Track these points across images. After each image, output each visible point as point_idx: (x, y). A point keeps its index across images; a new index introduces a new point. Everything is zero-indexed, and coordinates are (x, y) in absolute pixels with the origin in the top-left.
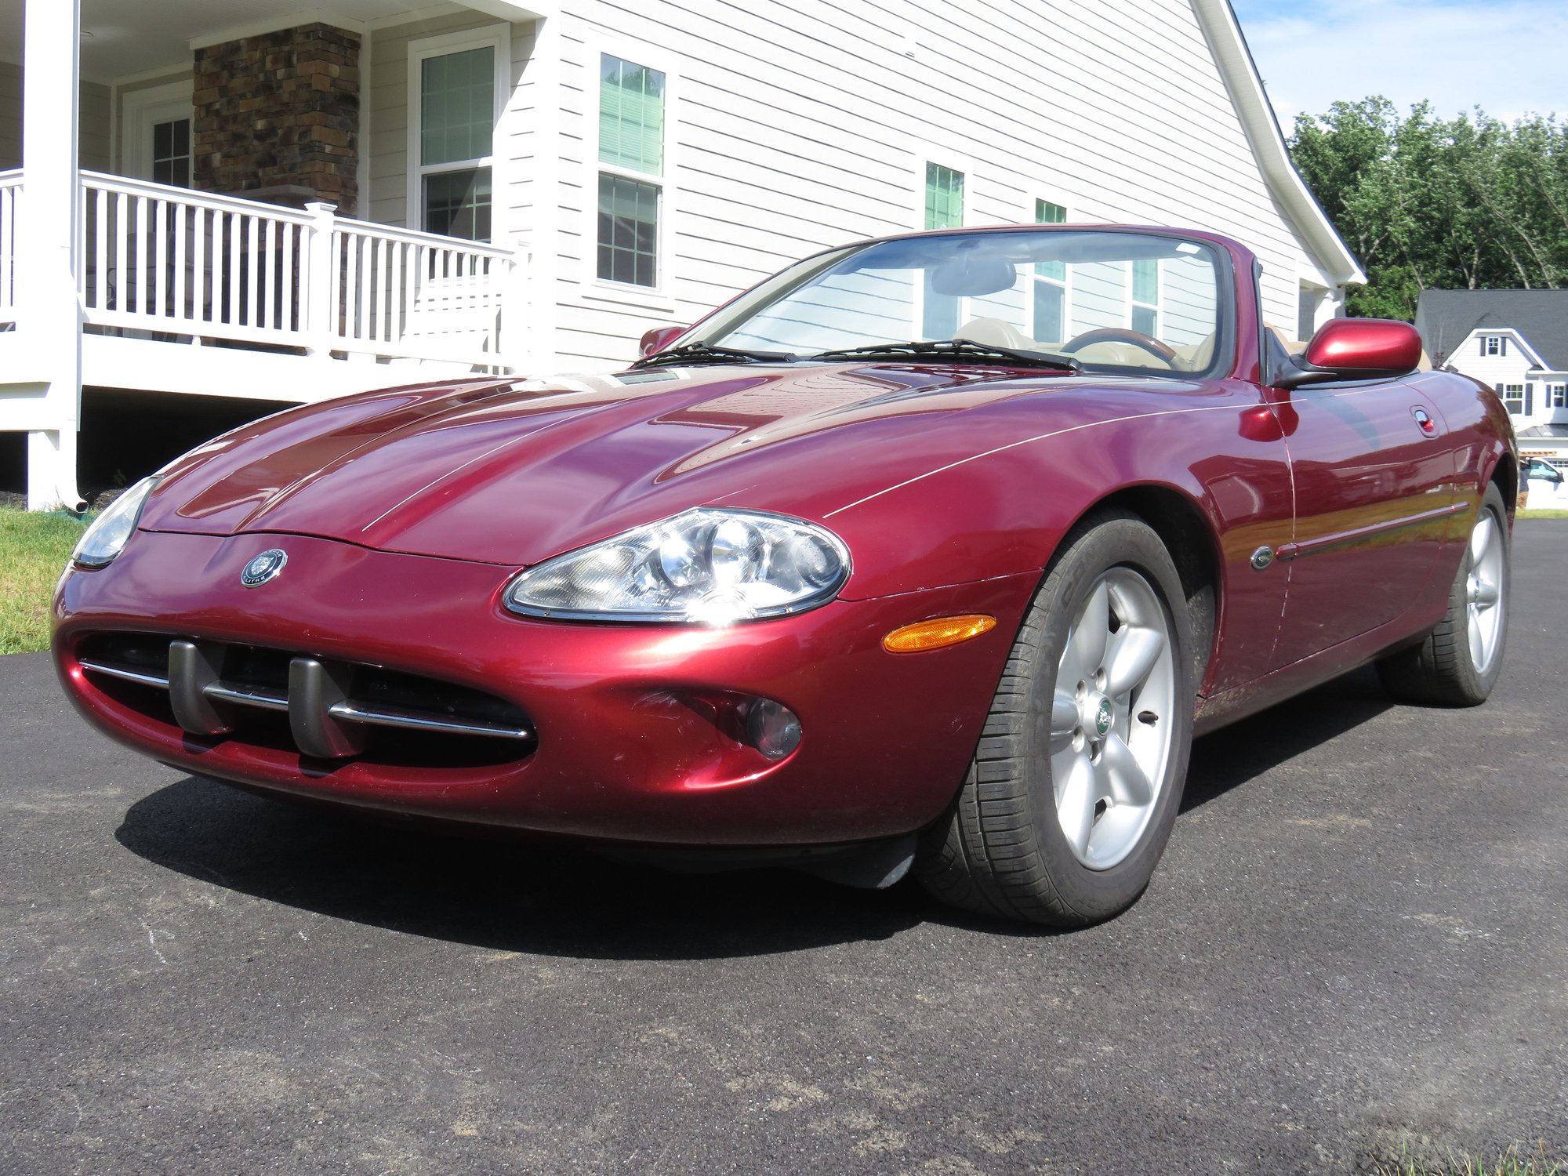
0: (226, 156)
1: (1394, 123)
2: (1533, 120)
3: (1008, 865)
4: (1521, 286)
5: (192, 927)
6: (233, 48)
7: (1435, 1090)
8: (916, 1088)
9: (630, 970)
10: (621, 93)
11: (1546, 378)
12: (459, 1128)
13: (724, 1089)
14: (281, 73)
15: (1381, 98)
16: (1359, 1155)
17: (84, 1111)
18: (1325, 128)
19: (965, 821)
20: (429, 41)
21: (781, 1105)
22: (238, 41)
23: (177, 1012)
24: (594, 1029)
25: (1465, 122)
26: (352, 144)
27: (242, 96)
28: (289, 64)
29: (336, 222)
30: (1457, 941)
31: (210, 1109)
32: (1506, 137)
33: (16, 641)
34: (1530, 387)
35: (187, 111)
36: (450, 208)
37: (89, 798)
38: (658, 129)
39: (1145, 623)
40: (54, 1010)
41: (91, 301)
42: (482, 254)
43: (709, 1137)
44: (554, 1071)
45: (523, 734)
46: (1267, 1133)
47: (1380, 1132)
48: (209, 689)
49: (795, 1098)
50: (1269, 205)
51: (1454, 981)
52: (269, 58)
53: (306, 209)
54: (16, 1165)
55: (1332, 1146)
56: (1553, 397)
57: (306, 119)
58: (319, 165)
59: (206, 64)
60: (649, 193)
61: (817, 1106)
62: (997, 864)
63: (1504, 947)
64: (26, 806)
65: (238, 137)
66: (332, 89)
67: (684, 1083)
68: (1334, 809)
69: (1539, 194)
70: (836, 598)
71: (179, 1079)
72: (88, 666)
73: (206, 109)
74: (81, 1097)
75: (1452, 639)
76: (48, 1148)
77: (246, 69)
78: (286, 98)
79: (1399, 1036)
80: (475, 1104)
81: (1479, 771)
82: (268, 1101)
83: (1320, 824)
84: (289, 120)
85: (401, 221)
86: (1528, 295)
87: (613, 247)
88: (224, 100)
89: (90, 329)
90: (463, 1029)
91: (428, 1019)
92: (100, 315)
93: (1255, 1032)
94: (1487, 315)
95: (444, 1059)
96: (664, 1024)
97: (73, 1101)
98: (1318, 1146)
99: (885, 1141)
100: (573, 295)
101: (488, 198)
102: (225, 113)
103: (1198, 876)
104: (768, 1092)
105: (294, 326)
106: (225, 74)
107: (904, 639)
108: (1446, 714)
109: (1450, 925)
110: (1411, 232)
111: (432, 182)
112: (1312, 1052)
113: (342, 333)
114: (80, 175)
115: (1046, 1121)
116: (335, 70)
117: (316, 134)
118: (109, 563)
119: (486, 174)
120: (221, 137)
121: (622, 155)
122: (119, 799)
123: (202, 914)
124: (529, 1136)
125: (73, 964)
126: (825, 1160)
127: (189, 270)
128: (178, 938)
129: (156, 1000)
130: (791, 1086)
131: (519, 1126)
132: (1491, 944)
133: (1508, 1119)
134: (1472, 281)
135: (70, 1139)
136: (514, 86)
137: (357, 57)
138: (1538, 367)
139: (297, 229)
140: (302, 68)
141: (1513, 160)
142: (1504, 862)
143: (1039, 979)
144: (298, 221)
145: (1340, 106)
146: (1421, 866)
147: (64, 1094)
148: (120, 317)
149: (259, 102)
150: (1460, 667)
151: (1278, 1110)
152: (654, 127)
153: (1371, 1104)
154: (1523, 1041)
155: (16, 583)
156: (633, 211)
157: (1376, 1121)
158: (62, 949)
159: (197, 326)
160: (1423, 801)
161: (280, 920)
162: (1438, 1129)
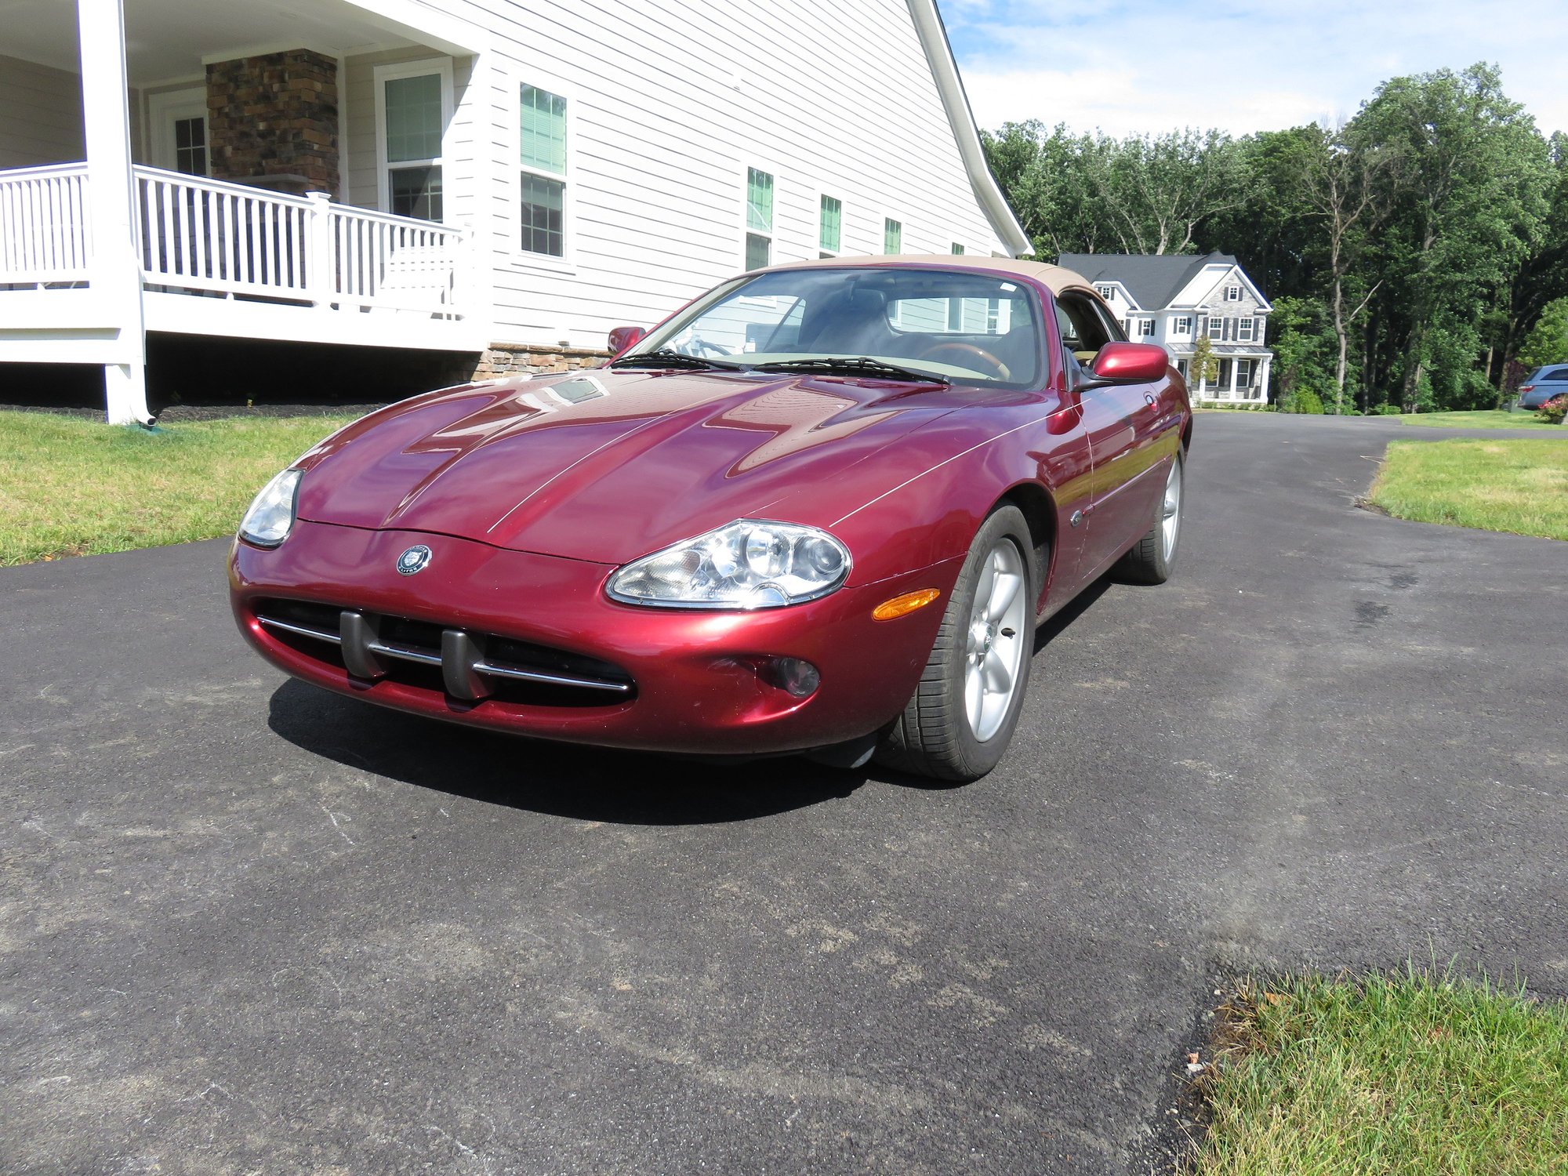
0: (236, 149)
1: (1044, 137)
2: (1135, 138)
3: (936, 748)
4: (1123, 252)
5: (361, 809)
6: (237, 65)
7: (1241, 910)
8: (913, 927)
9: (686, 833)
10: (534, 112)
11: (1139, 315)
12: (618, 984)
13: (786, 935)
14: (276, 87)
15: (1036, 120)
16: (1207, 963)
17: (341, 986)
18: (997, 139)
19: (907, 720)
20: (392, 67)
21: (828, 947)
22: (240, 61)
23: (378, 890)
24: (679, 886)
25: (1089, 138)
26: (334, 144)
27: (246, 103)
28: (282, 80)
29: (331, 207)
30: (1214, 782)
31: (433, 979)
32: (1117, 149)
33: (130, 539)
34: (1128, 322)
35: (203, 112)
36: (411, 195)
37: (239, 688)
38: (562, 140)
39: (1009, 571)
40: (285, 893)
41: (148, 267)
42: (438, 232)
43: (790, 979)
44: (665, 927)
45: (625, 688)
46: (1148, 951)
47: (1216, 944)
48: (372, 646)
49: (836, 940)
50: (973, 199)
51: (1223, 817)
52: (266, 75)
53: (307, 197)
54: (307, 1041)
55: (1191, 958)
56: (1143, 328)
57: (297, 124)
58: (309, 160)
59: (215, 77)
60: (555, 188)
61: (853, 946)
62: (928, 748)
63: (1245, 786)
64: (195, 698)
65: (244, 135)
66: (317, 101)
67: (756, 931)
68: (1102, 673)
69: (1136, 188)
70: (843, 586)
71: (400, 952)
72: (264, 620)
73: (217, 111)
74: (334, 973)
75: (1153, 542)
76: (326, 1024)
77: (247, 82)
78: (281, 106)
79: (1204, 864)
80: (621, 961)
81: (1183, 639)
82: (473, 969)
83: (1098, 686)
84: (284, 124)
85: (373, 205)
86: (1128, 259)
87: (532, 227)
88: (232, 106)
89: (147, 287)
90: (588, 894)
91: (560, 885)
92: (155, 277)
93: (1112, 864)
94: (1103, 272)
95: (586, 922)
96: (726, 880)
97: (329, 978)
98: (1183, 958)
99: (908, 974)
100: (505, 262)
101: (440, 189)
102: (233, 115)
103: (1033, 732)
104: (815, 937)
105: (303, 285)
106: (232, 85)
107: (884, 611)
108: (1146, 591)
109: (1205, 769)
110: (1052, 212)
111: (396, 174)
112: (1153, 879)
113: (339, 290)
114: (133, 168)
115: (1006, 950)
116: (318, 86)
117: (307, 135)
118: (277, 546)
119: (438, 170)
120: (231, 134)
121: (537, 159)
122: (263, 689)
123: (361, 795)
124: (670, 987)
125: (285, 849)
126: (874, 993)
127: (222, 240)
128: (354, 819)
129: (358, 879)
130: (830, 930)
131: (659, 979)
132: (1236, 784)
133: (1295, 932)
134: (1091, 248)
135: (341, 1014)
136: (457, 105)
137: (335, 77)
138: (1134, 308)
139: (301, 212)
140: (293, 84)
141: (1122, 165)
142: (1223, 715)
143: (960, 826)
144: (302, 206)
145: (1010, 125)
146: (1172, 719)
147: (320, 972)
148: (171, 278)
149: (260, 108)
150: (1157, 561)
151: (1148, 930)
152: (560, 139)
153: (1205, 922)
154: (1282, 865)
155: (117, 487)
156: (545, 201)
157: (1212, 936)
158: (270, 834)
159: (230, 285)
160: (1156, 665)
161: (424, 800)
162: (1253, 942)
